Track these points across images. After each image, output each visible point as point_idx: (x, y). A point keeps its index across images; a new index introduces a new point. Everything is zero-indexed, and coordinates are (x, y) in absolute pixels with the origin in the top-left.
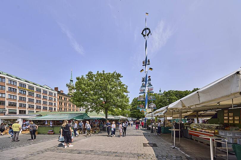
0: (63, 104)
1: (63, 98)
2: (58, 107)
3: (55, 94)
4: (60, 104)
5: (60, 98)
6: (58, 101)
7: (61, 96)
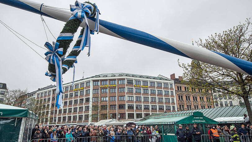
0: (184, 98)
1: (183, 89)
2: (178, 104)
3: (171, 84)
4: (179, 99)
5: (178, 89)
6: (177, 95)
7: (179, 85)
